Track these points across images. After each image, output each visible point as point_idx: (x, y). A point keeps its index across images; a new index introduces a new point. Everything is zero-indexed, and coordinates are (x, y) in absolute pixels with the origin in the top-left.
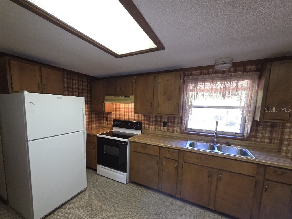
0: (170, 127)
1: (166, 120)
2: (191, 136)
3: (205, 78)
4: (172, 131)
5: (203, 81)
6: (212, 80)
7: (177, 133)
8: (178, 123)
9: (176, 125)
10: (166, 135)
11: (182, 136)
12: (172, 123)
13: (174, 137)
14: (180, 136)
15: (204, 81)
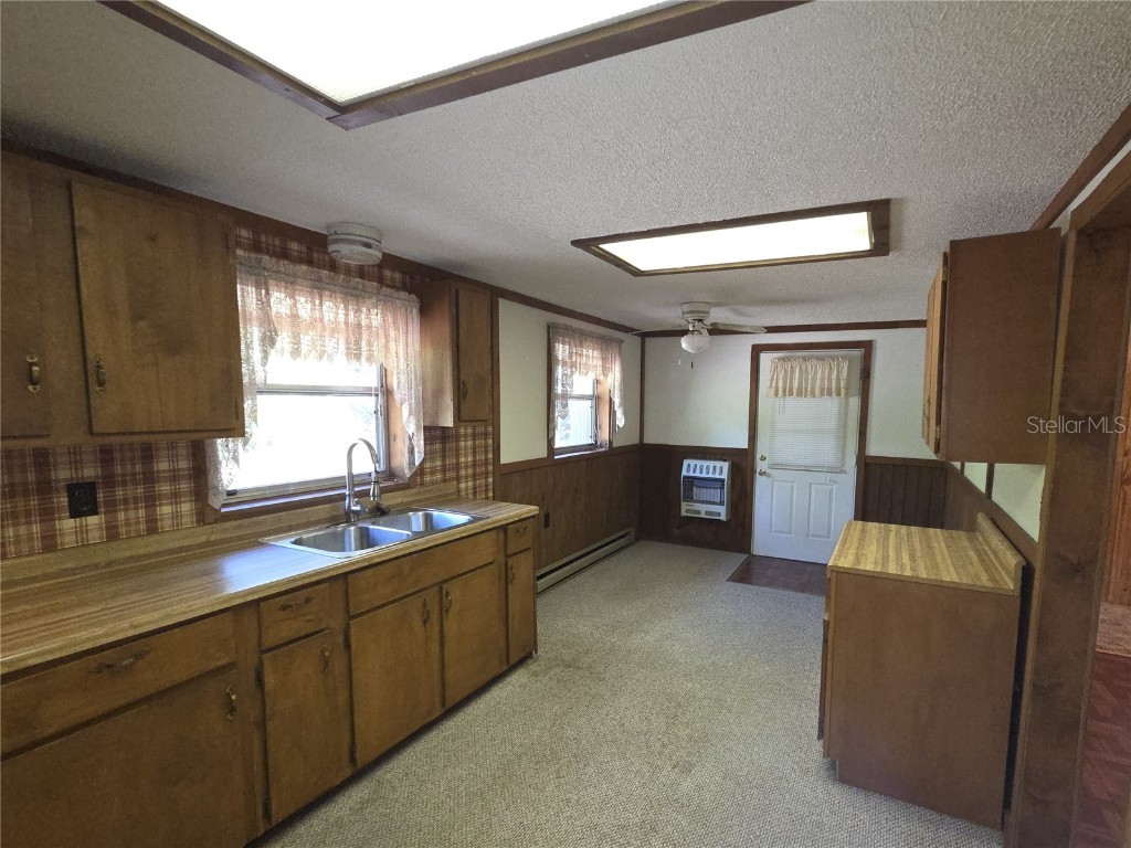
0: (126, 510)
1: (90, 472)
2: (257, 523)
3: (295, 276)
4: (143, 527)
5: (286, 283)
6: (318, 287)
7: (177, 527)
8: (174, 477)
9: (165, 488)
10: (109, 564)
11: (213, 538)
12: (135, 482)
13: (171, 552)
14: (203, 539)
15: (290, 282)
